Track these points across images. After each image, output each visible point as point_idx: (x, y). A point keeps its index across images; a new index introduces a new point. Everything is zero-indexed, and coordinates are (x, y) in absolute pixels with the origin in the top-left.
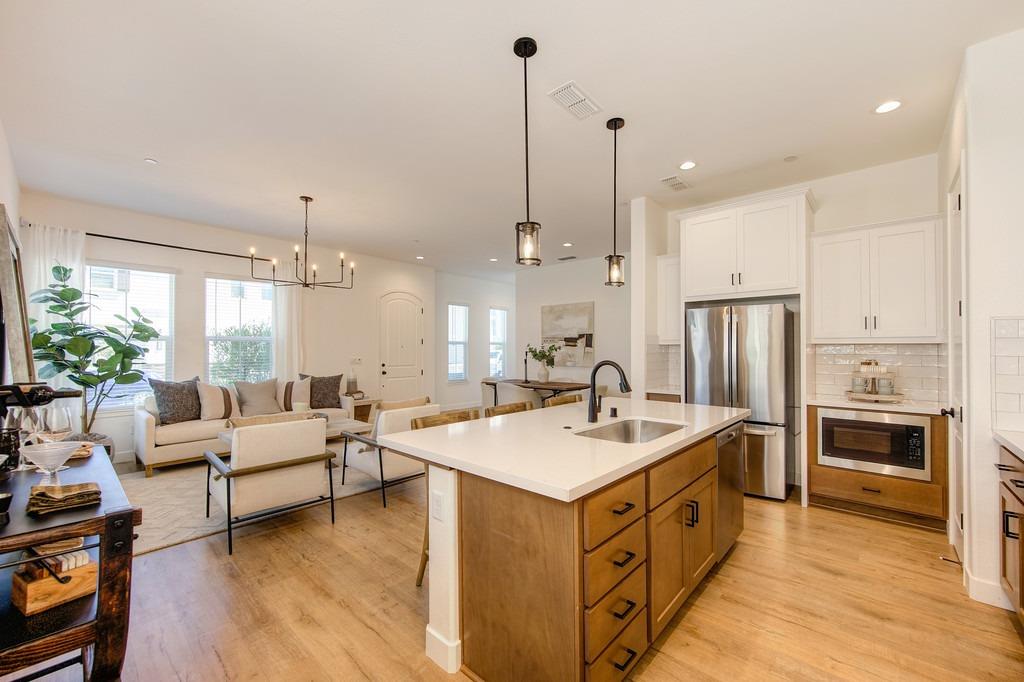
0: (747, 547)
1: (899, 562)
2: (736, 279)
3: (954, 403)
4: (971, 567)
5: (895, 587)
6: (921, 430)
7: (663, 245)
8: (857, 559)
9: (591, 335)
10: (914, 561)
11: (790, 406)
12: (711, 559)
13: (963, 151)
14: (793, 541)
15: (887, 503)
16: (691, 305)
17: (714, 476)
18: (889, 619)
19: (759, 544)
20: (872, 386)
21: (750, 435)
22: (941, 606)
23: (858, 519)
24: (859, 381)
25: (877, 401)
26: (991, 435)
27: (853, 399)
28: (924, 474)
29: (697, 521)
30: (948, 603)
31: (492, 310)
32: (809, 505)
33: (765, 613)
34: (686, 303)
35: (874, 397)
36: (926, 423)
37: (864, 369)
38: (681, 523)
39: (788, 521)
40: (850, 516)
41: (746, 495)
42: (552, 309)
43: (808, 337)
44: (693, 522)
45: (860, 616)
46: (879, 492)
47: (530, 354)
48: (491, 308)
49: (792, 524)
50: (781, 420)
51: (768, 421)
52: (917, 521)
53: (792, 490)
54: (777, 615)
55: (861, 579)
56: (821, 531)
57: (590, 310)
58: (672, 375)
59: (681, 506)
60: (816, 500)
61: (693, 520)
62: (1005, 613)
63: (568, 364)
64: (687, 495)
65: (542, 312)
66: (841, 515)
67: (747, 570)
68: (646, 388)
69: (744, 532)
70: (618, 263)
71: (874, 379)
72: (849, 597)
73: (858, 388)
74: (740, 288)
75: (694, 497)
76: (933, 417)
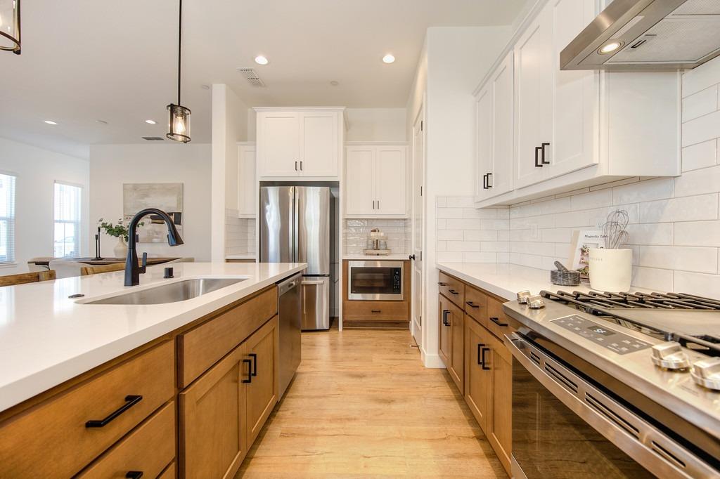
0: (303, 375)
1: (392, 356)
2: (299, 166)
3: (415, 251)
4: (425, 348)
5: (392, 374)
6: (398, 270)
7: (243, 133)
8: (372, 361)
9: (180, 214)
10: (398, 352)
11: (333, 263)
12: (271, 402)
13: (425, 94)
14: (334, 360)
15: (384, 317)
16: (264, 184)
17: (275, 324)
18: (392, 401)
19: (312, 369)
20: (376, 245)
21: (307, 285)
22: (414, 379)
23: (370, 331)
24: (370, 242)
25: (378, 255)
26: (435, 266)
27: (367, 254)
28: (400, 297)
29: (255, 375)
30: (417, 375)
31: (57, 185)
32: (343, 329)
33: (317, 435)
34: (261, 182)
35: (377, 252)
36: (401, 265)
37: (373, 234)
38: (237, 381)
39: (331, 344)
40: (366, 331)
41: (303, 331)
42: (136, 188)
43: (343, 215)
44: (251, 375)
45: (378, 406)
46: (379, 312)
47: (103, 230)
48: (55, 182)
49: (333, 345)
50: (327, 272)
51: (319, 273)
52: (397, 325)
53: (333, 321)
54: (326, 433)
55: (374, 375)
56: (351, 347)
57: (179, 190)
58: (250, 243)
59: (239, 363)
60: (348, 325)
61: (250, 375)
62: (439, 371)
63: (155, 240)
64: (244, 349)
65: (124, 189)
66: (361, 331)
67: (302, 397)
68: (225, 256)
69: (302, 362)
70: (184, 115)
71: (377, 240)
72: (371, 393)
73: (370, 247)
74: (301, 173)
75: (253, 349)
76: (405, 261)
